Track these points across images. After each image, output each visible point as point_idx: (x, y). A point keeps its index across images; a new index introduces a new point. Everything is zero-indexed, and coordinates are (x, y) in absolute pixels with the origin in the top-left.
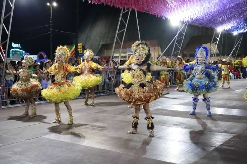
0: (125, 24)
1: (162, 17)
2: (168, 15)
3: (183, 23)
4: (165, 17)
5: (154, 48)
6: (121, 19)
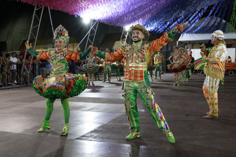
0: (39, 20)
1: (74, 15)
2: (80, 14)
3: (94, 21)
4: (77, 16)
5: (73, 45)
6: (35, 15)
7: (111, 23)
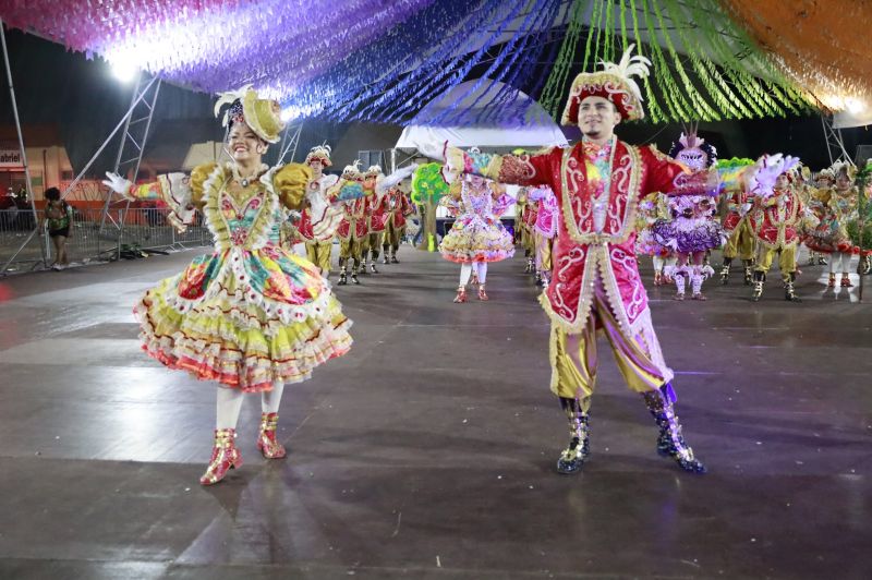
1: (85, 52)
2: (104, 50)
3: (147, 75)
4: (95, 55)
5: (45, 152)
7: (199, 85)
